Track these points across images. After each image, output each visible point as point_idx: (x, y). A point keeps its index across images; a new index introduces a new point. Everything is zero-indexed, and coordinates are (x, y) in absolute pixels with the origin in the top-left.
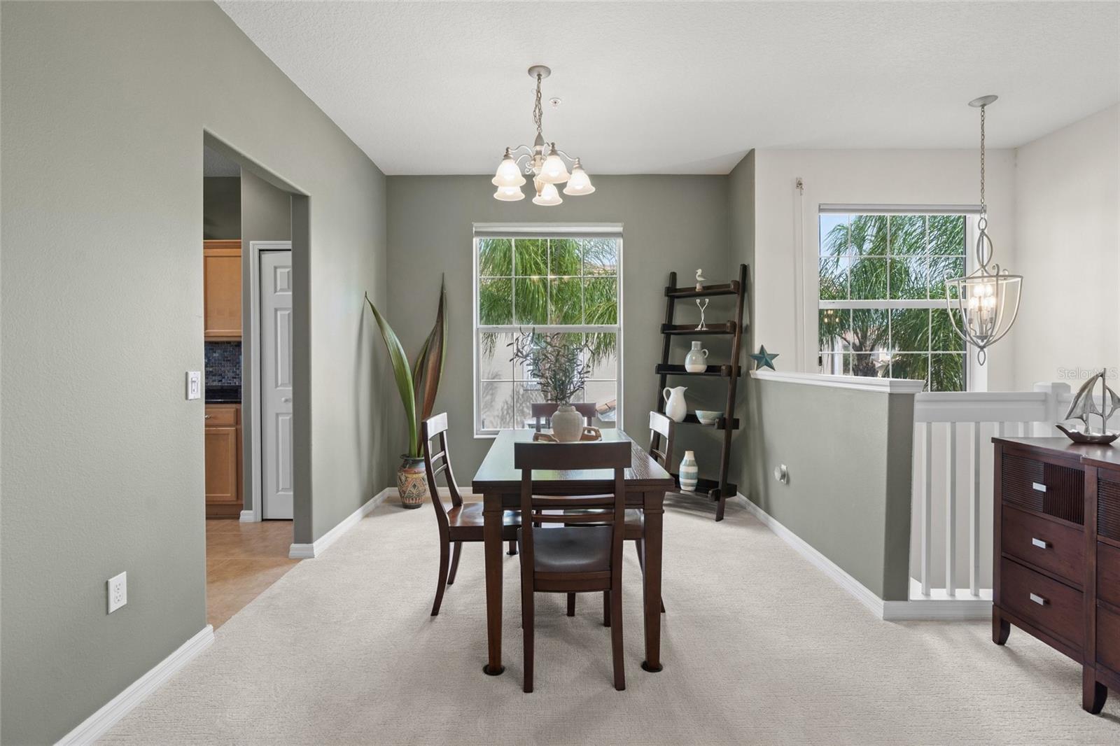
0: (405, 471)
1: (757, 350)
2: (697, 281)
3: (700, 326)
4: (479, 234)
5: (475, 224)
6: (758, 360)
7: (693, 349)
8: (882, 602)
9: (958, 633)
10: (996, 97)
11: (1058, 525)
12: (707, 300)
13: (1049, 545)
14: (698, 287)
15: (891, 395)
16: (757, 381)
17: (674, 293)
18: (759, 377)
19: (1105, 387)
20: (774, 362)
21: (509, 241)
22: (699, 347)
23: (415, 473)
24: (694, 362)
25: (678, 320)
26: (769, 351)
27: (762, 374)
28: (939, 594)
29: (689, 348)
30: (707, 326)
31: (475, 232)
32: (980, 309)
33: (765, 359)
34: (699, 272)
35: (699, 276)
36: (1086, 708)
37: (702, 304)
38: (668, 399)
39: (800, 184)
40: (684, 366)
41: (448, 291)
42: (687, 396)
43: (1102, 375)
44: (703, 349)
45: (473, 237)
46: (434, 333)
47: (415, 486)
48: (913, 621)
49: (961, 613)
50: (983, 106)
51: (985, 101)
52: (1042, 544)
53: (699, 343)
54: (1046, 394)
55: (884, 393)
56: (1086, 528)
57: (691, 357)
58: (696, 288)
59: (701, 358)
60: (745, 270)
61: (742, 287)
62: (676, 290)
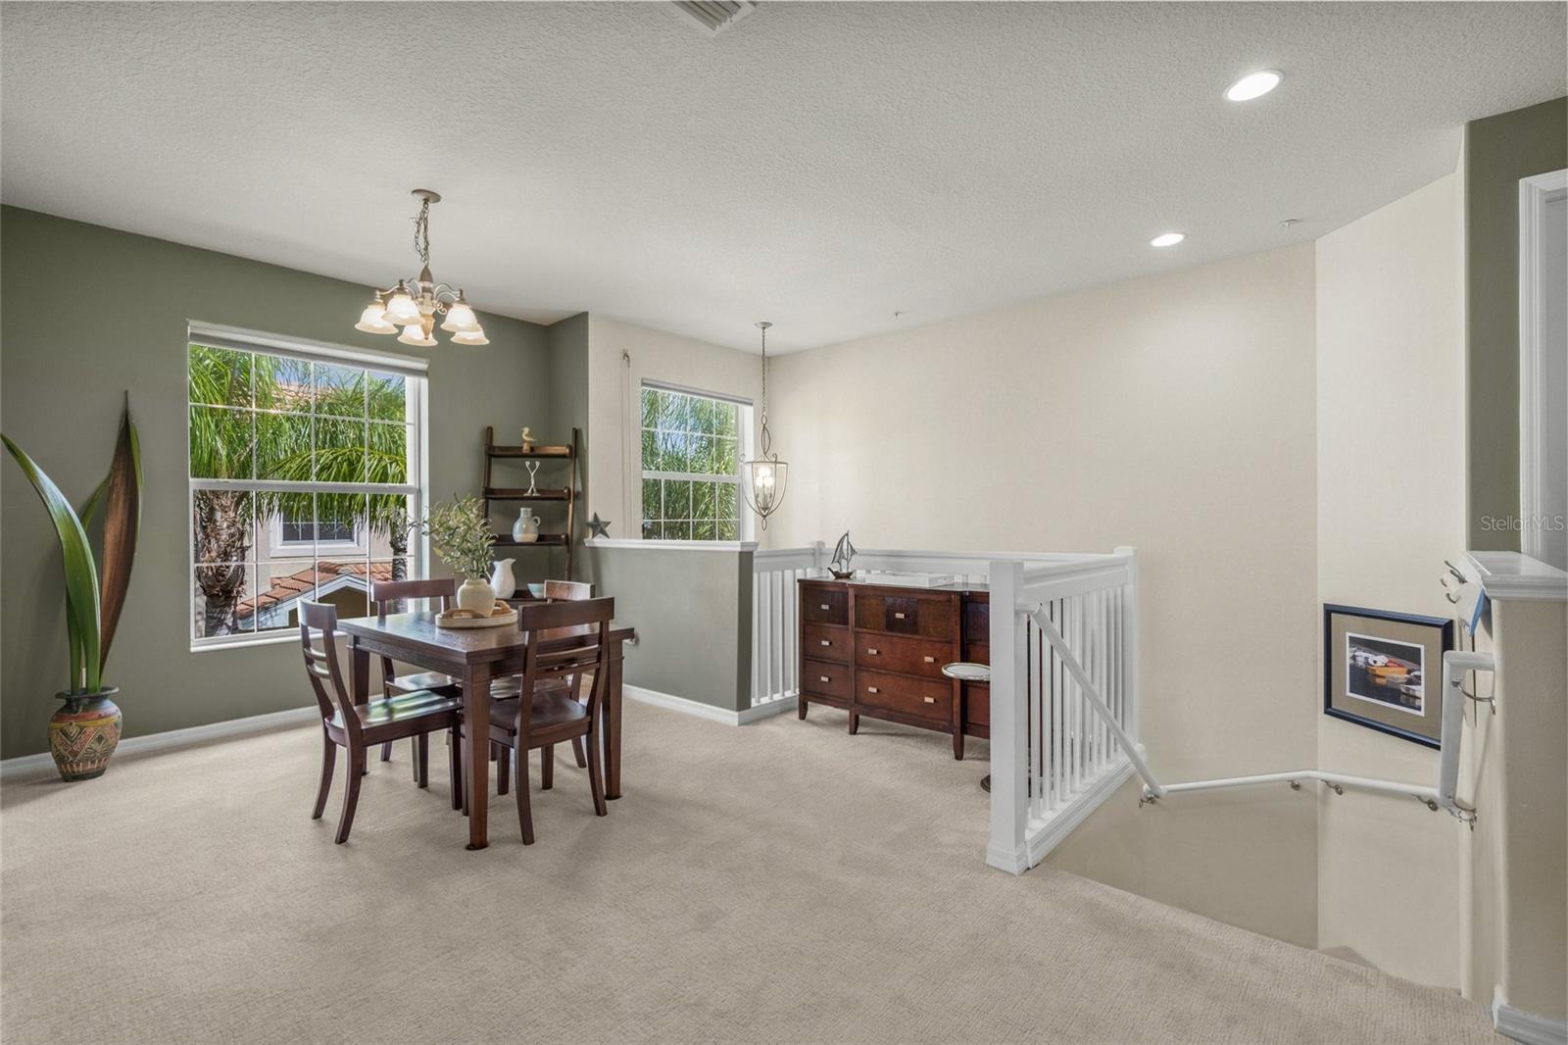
0: (76, 718)
1: (590, 519)
2: (525, 441)
3: (530, 491)
4: (196, 337)
5: (192, 323)
6: (593, 528)
7: (522, 515)
8: (736, 714)
9: (782, 720)
10: (771, 324)
11: (835, 628)
12: (538, 464)
13: (830, 643)
14: (526, 447)
15: (741, 553)
16: (594, 550)
17: (493, 453)
18: (598, 545)
19: (848, 542)
20: (607, 529)
21: (250, 356)
22: (529, 515)
23: (100, 717)
24: (523, 530)
25: (497, 483)
26: (602, 518)
27: (599, 541)
28: (765, 700)
29: (517, 516)
30: (538, 491)
31: (191, 333)
32: (764, 486)
33: (599, 527)
34: (526, 430)
35: (526, 435)
36: (851, 733)
37: (533, 467)
38: (492, 575)
39: (626, 355)
40: (512, 536)
41: (134, 420)
42: (516, 569)
43: (847, 535)
44: (533, 516)
46: (106, 487)
47: (100, 739)
48: (756, 721)
49: (777, 709)
50: (764, 328)
51: (765, 325)
52: (827, 643)
53: (529, 509)
54: (814, 549)
55: (734, 552)
56: (850, 626)
57: (521, 526)
58: (522, 448)
59: (533, 527)
60: (577, 434)
61: (577, 451)
62: (494, 448)
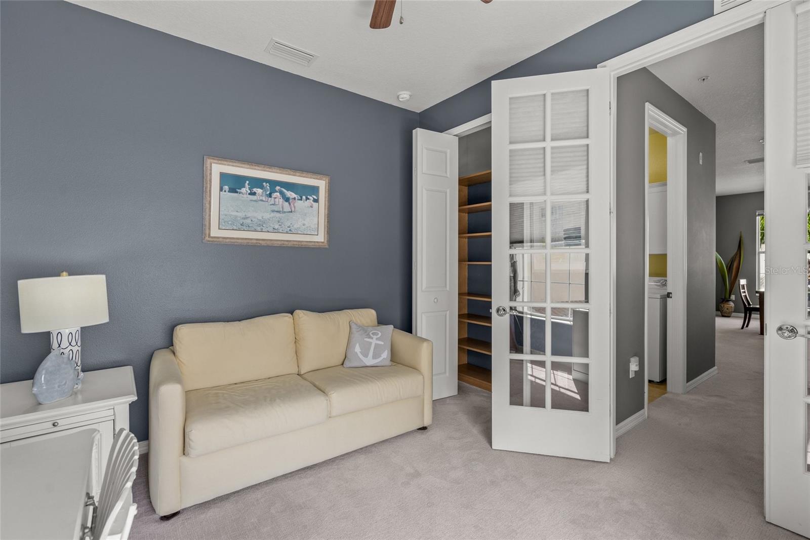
0: (723, 303)
23: (728, 304)
45: (756, 216)
46: (736, 254)
